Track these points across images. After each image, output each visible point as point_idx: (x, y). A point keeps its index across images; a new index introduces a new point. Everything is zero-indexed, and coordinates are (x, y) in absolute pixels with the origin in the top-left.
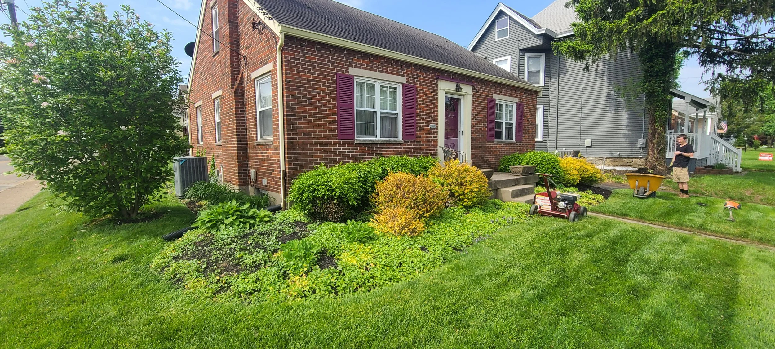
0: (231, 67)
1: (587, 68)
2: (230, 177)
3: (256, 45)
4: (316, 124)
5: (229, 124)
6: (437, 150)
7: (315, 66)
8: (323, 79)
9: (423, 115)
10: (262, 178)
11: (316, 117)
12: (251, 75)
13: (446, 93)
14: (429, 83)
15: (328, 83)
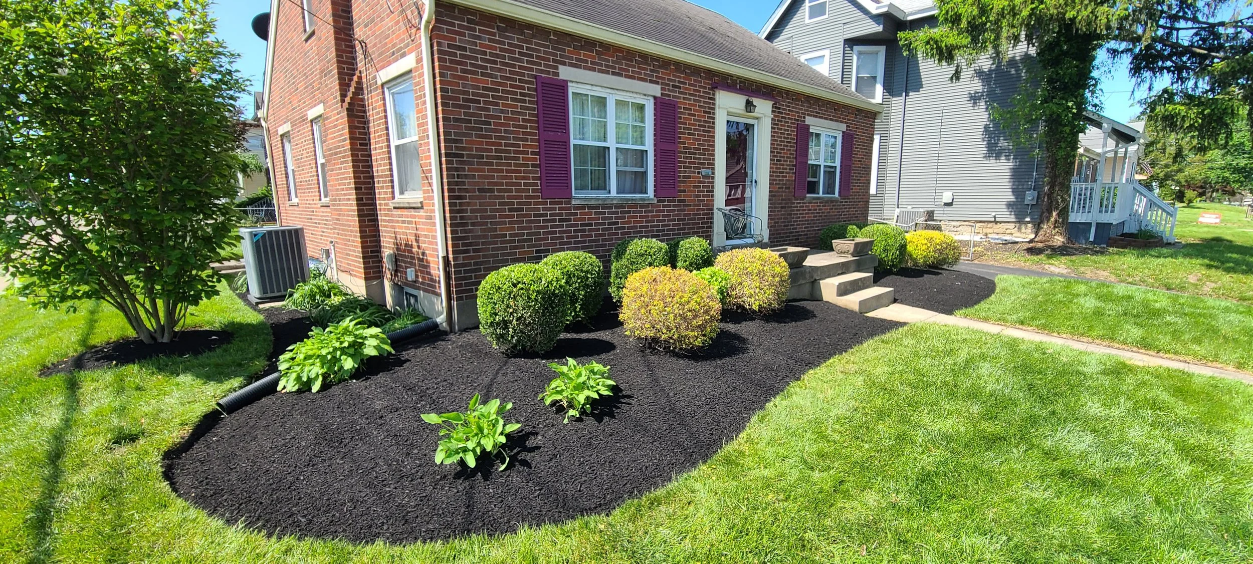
0: (338, 62)
1: (957, 76)
2: (348, 264)
3: (382, 20)
4: (502, 171)
5: (340, 169)
6: (712, 214)
7: (495, 62)
8: (511, 86)
9: (690, 153)
10: (407, 268)
11: (500, 158)
12: (375, 77)
13: (729, 114)
14: (700, 96)
15: (522, 94)
